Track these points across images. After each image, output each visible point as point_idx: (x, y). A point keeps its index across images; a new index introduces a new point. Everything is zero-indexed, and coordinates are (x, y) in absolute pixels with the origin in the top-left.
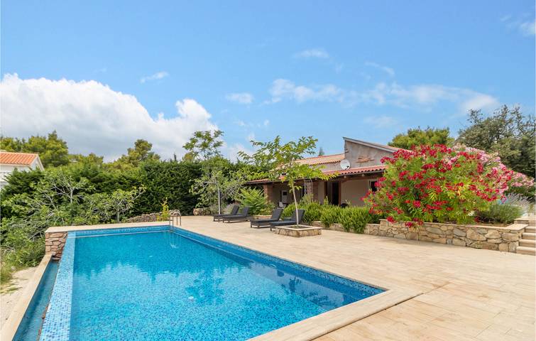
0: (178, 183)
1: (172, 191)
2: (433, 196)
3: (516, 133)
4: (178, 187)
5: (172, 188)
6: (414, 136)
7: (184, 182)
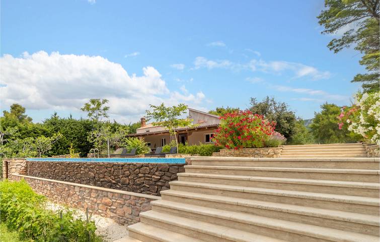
0: (76, 135)
1: (72, 140)
2: (246, 134)
3: (274, 112)
4: (75, 138)
5: (72, 138)
6: (220, 112)
7: (80, 134)
